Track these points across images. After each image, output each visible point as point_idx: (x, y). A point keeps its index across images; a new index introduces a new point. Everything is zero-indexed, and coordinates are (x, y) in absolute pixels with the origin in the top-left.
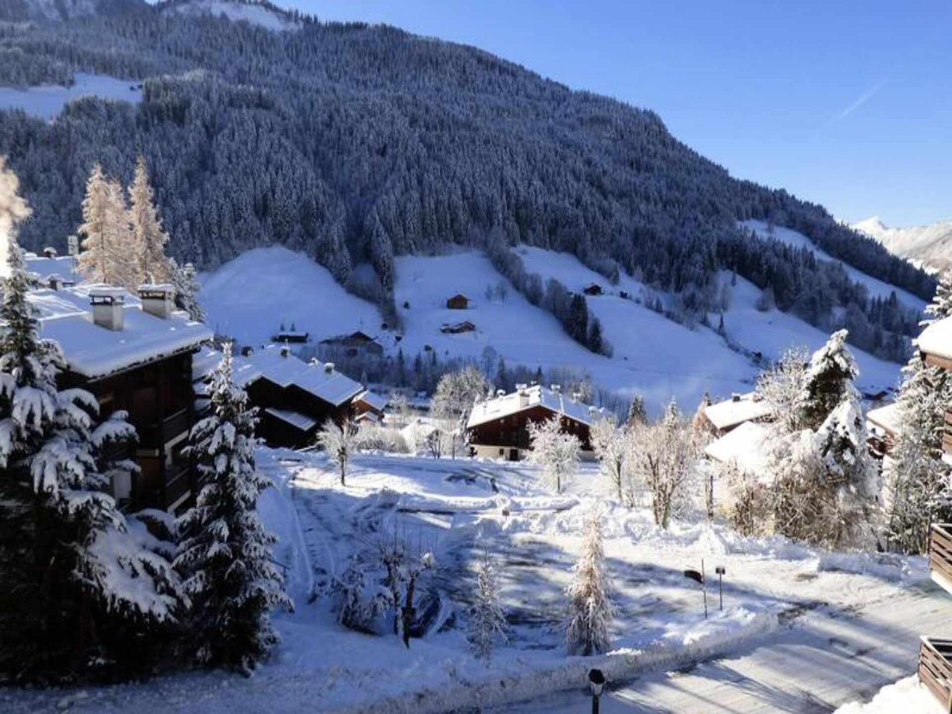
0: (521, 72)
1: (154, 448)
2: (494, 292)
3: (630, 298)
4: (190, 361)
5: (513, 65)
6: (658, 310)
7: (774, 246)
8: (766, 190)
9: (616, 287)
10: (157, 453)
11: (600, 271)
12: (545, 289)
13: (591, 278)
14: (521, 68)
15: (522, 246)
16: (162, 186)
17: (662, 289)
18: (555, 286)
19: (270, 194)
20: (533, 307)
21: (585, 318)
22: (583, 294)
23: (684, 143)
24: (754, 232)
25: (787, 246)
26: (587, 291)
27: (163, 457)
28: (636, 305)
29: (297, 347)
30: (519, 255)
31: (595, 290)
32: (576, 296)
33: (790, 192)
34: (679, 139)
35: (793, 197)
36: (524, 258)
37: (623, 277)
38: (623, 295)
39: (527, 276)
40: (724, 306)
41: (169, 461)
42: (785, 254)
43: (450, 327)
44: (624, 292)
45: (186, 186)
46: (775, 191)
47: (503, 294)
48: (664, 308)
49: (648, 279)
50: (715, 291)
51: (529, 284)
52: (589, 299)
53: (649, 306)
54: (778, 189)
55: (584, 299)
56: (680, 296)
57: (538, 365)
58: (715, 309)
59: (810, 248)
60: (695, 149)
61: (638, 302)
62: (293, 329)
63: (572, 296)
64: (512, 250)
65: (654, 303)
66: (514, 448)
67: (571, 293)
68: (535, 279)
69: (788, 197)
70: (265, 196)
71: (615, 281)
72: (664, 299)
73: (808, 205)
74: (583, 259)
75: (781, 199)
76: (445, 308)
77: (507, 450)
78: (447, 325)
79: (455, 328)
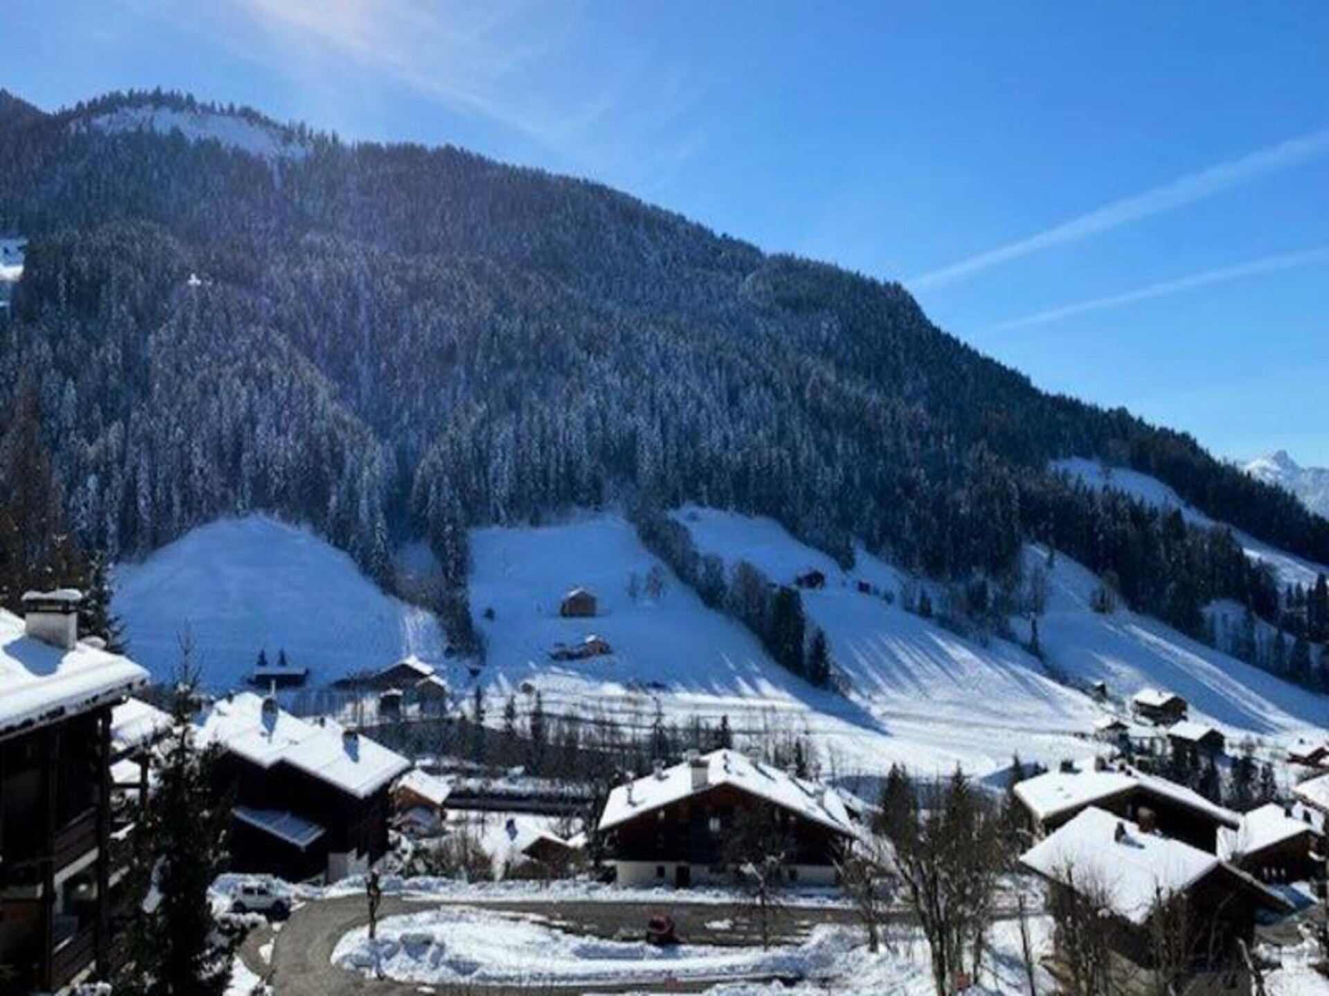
0: (680, 226)
1: (35, 884)
2: (643, 586)
3: (877, 592)
4: (108, 719)
5: (668, 214)
6: (925, 612)
7: (1114, 499)
8: (1094, 410)
9: (849, 573)
10: (39, 891)
11: (821, 547)
12: (728, 578)
13: (809, 559)
14: (681, 219)
15: (689, 508)
16: (52, 416)
17: (930, 575)
18: (747, 574)
19: (247, 427)
20: (712, 612)
21: (800, 629)
22: (794, 587)
23: (954, 335)
24: (1080, 476)
25: (1137, 500)
26: (799, 582)
27: (50, 895)
28: (884, 602)
29: (290, 695)
30: (683, 522)
31: (814, 580)
32: (783, 588)
33: (1134, 412)
34: (945, 329)
35: (1140, 420)
36: (693, 527)
37: (861, 556)
38: (863, 588)
39: (696, 555)
40: (1037, 606)
41: (58, 906)
42: (1139, 516)
43: (568, 650)
44: (864, 581)
45: (97, 414)
46: (1111, 411)
47: (656, 587)
48: (935, 608)
49: (903, 561)
50: (1018, 578)
51: (701, 570)
52: (805, 593)
53: (908, 609)
54: (1115, 407)
55: (796, 594)
56: (961, 587)
57: (721, 714)
58: (1019, 610)
59: (1175, 503)
60: (973, 345)
61: (889, 598)
62: (283, 662)
63: (776, 590)
64: (672, 514)
65: (917, 602)
66: (683, 864)
67: (775, 586)
68: (713, 565)
69: (1132, 419)
70: (237, 432)
71: (847, 563)
72: (936, 592)
73: (1165, 434)
74: (793, 527)
75: (1120, 422)
76: (557, 616)
77: (671, 868)
78: (562, 645)
79: (576, 651)
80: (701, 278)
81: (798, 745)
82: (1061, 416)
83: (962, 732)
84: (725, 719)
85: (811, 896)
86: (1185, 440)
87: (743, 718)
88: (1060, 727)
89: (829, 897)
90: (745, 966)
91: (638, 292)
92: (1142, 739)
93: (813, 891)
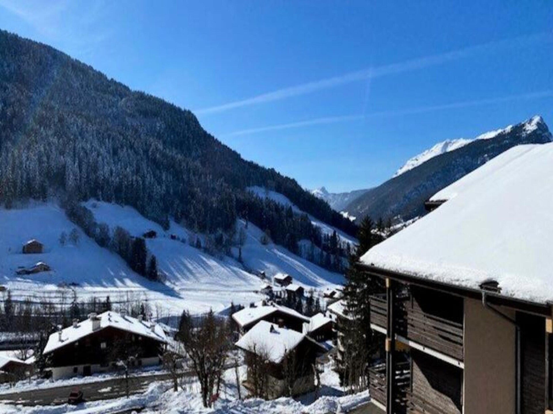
0: (90, 71)
2: (67, 238)
3: (179, 239)
5: (84, 65)
6: (198, 246)
7: (269, 203)
8: (263, 169)
9: (167, 231)
11: (155, 220)
12: (111, 234)
13: (149, 226)
14: (91, 68)
15: (92, 201)
17: (201, 232)
18: (120, 232)
20: (103, 249)
21: (144, 256)
22: (142, 238)
23: (212, 135)
24: (257, 194)
25: (277, 203)
26: (145, 235)
28: (182, 243)
30: (89, 208)
31: (152, 234)
32: (137, 238)
33: (277, 170)
34: (208, 132)
35: (279, 173)
36: (94, 211)
37: (172, 224)
38: (173, 237)
39: (95, 224)
40: (241, 243)
42: (277, 208)
43: (26, 269)
44: (174, 235)
46: (269, 169)
47: (74, 239)
48: (202, 245)
49: (190, 226)
50: (235, 232)
51: (98, 230)
52: (147, 241)
53: (192, 245)
54: (270, 168)
55: (144, 241)
56: (213, 236)
57: (106, 295)
58: (235, 244)
59: (290, 204)
61: (183, 241)
63: (134, 239)
64: (83, 204)
65: (195, 242)
66: (87, 365)
67: (133, 237)
68: (104, 228)
69: (276, 173)
71: (166, 227)
72: (202, 239)
73: (287, 179)
74: (143, 212)
75: (272, 174)
76: (20, 253)
77: (81, 368)
78: (23, 267)
79: (31, 270)
80: (100, 97)
81: (142, 306)
82: (251, 170)
83: (211, 294)
84: (108, 298)
85: (148, 371)
86: (293, 181)
87: (117, 296)
88: (248, 289)
89: (156, 370)
90: (118, 407)
91: (68, 99)
92: (277, 292)
93: (149, 369)
